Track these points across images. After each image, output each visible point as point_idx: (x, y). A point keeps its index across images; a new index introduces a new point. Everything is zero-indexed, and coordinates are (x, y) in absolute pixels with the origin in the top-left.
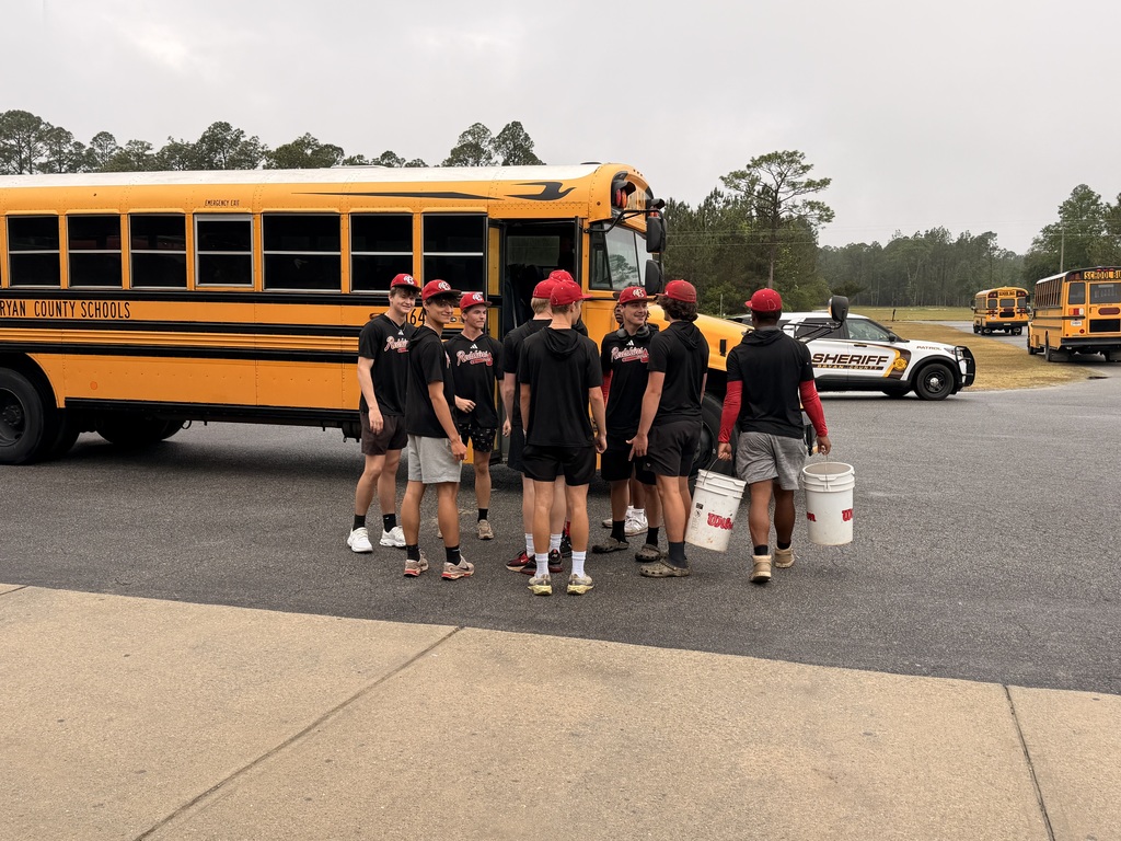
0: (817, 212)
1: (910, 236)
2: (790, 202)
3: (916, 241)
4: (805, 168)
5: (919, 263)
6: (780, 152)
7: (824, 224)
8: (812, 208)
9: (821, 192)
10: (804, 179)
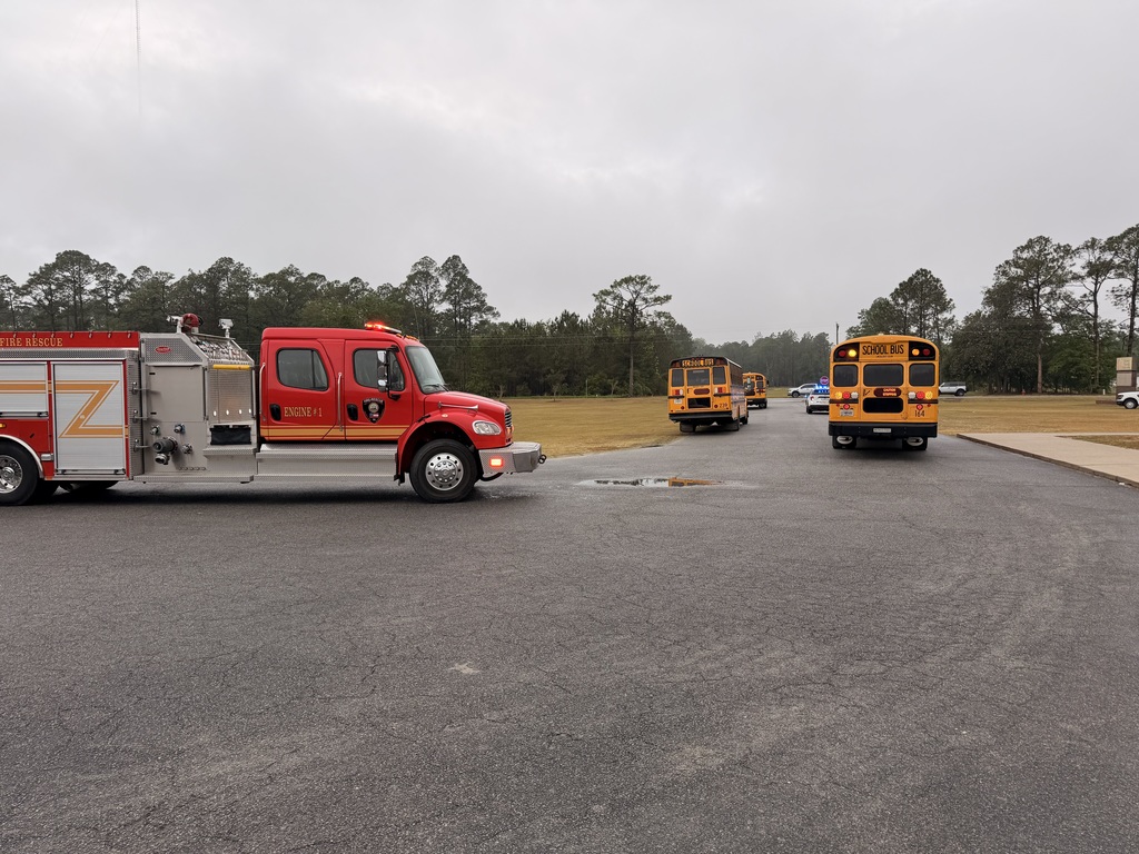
0: (663, 319)
2: (645, 312)
4: (653, 288)
6: (633, 276)
8: (660, 317)
9: (665, 305)
10: (653, 295)
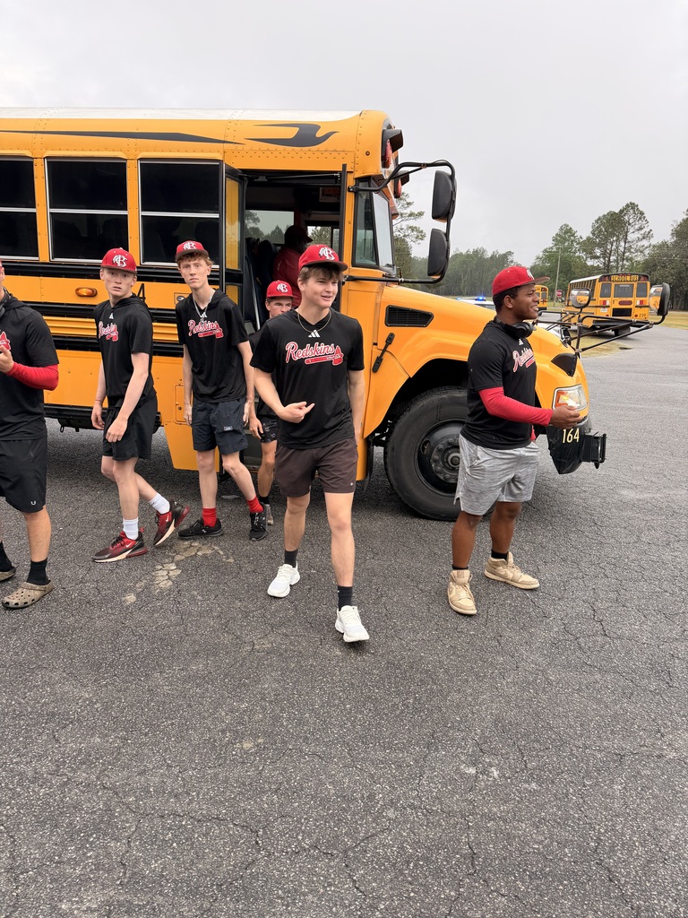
0: (415, 233)
1: (464, 252)
2: (399, 226)
3: (468, 256)
4: (409, 204)
5: (469, 269)
7: (420, 241)
8: (413, 231)
9: (418, 220)
10: (408, 211)
